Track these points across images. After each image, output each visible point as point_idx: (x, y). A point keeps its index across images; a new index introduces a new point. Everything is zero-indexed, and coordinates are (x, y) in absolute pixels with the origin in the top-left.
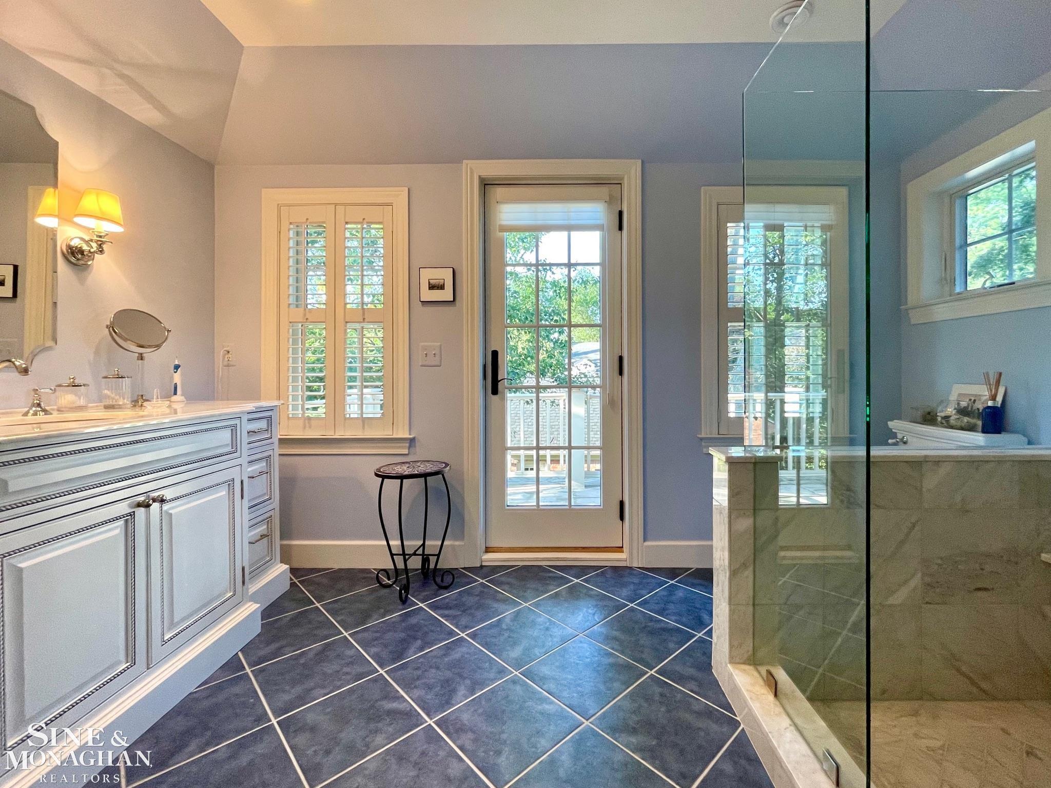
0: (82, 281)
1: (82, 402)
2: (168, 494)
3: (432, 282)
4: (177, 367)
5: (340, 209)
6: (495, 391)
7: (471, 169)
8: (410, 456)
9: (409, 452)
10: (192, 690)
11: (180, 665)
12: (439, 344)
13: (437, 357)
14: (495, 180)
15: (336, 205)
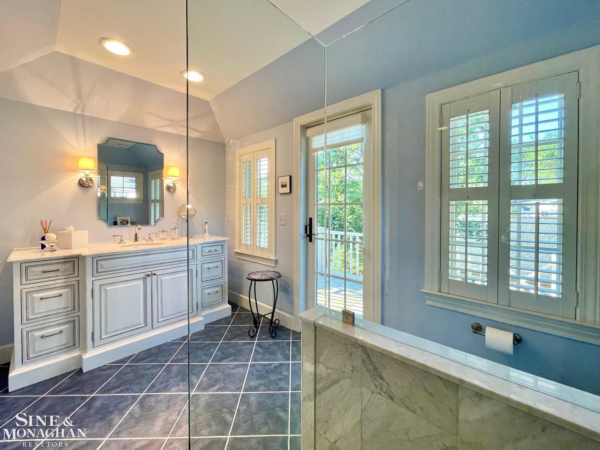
0: (173, 197)
1: (165, 237)
2: (157, 273)
3: (282, 183)
4: (207, 223)
5: (255, 153)
6: (311, 240)
7: (297, 122)
8: (276, 268)
9: (275, 266)
10: (169, 341)
11: (163, 331)
12: (285, 214)
13: (285, 221)
14: (310, 125)
15: (254, 152)
